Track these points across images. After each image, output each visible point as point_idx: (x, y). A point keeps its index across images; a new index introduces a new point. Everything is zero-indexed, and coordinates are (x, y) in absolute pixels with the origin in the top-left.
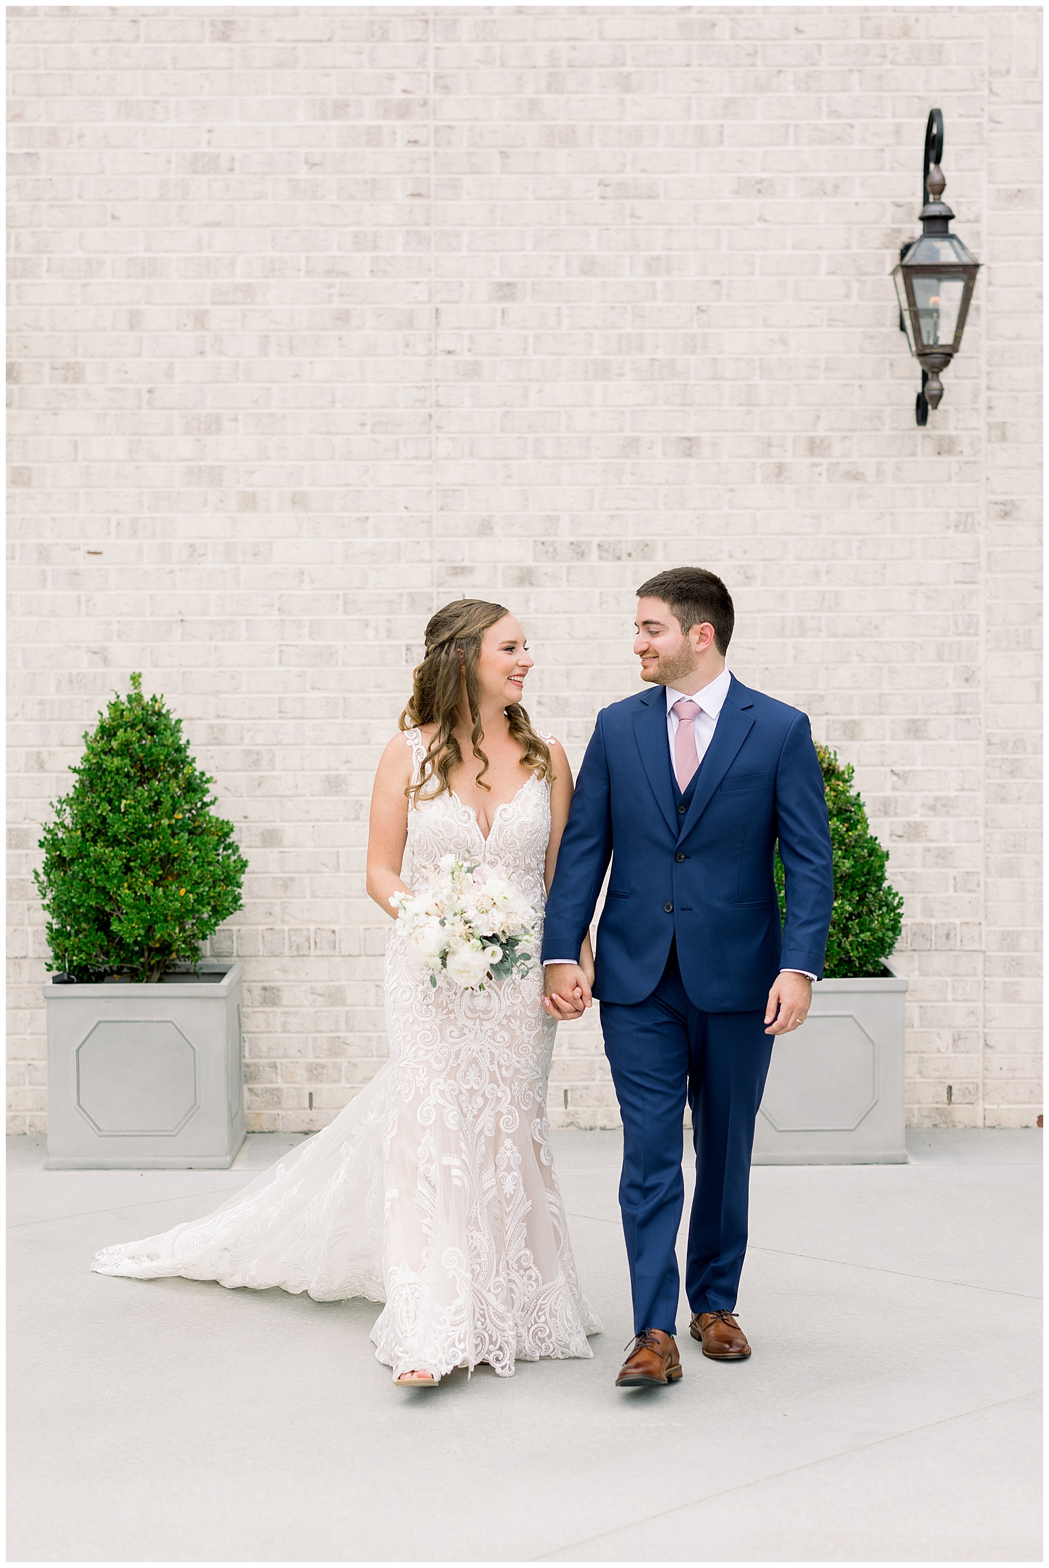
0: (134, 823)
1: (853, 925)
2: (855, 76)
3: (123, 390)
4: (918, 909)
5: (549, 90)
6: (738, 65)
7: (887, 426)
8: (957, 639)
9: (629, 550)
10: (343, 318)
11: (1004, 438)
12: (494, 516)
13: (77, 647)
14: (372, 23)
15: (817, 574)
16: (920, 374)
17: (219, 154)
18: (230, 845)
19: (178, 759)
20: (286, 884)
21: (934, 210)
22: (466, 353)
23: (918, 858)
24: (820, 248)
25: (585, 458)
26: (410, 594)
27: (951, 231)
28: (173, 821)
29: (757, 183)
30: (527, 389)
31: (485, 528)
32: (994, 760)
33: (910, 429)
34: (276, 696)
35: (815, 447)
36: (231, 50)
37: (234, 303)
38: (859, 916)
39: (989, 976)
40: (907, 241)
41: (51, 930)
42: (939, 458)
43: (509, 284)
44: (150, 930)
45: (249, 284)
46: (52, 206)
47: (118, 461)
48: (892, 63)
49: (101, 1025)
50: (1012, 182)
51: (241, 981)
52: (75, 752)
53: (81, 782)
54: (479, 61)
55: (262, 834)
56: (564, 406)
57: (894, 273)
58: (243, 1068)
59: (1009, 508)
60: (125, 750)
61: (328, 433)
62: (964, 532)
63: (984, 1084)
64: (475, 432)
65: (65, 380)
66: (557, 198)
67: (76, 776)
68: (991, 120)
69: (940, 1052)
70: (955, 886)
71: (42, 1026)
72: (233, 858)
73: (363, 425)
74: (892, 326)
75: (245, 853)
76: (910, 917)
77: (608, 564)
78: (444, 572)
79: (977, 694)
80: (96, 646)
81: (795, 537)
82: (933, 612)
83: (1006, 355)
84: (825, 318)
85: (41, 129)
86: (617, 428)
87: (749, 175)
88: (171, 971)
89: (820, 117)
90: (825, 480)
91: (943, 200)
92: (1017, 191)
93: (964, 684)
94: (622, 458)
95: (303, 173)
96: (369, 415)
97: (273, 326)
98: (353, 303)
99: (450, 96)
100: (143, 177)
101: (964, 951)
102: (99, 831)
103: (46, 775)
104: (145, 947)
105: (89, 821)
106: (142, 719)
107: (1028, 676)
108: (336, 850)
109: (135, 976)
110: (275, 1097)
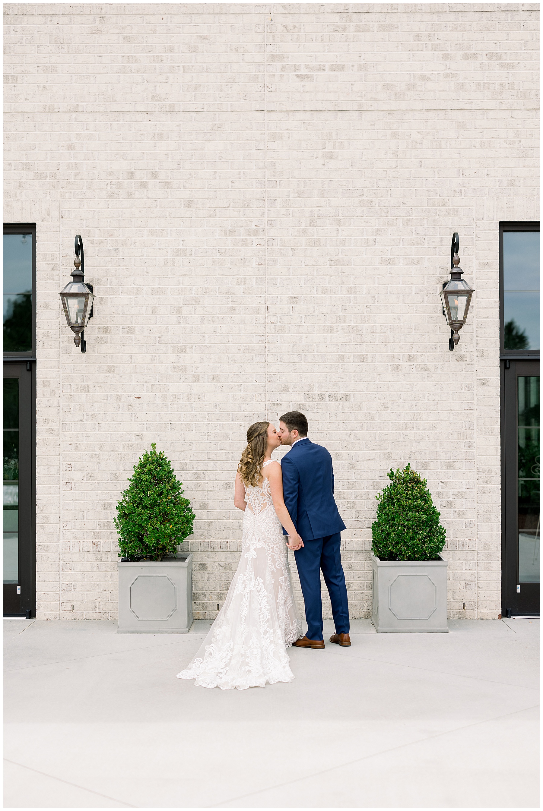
0: (153, 500)
1: (427, 540)
2: (425, 221)
3: (149, 337)
4: (452, 535)
5: (310, 225)
6: (381, 216)
7: (438, 350)
8: (466, 431)
9: (341, 397)
10: (232, 310)
11: (483, 355)
12: (289, 384)
13: (131, 433)
14: (244, 200)
15: (412, 406)
16: (450, 331)
17: (186, 249)
18: (189, 509)
19: (169, 476)
20: (209, 524)
21: (455, 270)
22: (279, 323)
23: (451, 515)
24: (412, 284)
25: (324, 362)
26: (257, 414)
27: (462, 278)
28: (167, 500)
29: (389, 260)
30: (302, 336)
31: (286, 389)
32: (480, 477)
33: (447, 352)
34: (206, 452)
35: (411, 358)
36: (191, 211)
37: (191, 304)
38: (429, 537)
39: (479, 560)
40: (445, 282)
41: (120, 541)
42: (458, 363)
43: (295, 297)
44: (158, 541)
45: (197, 297)
46: (124, 268)
47: (147, 363)
48: (439, 215)
49: (139, 577)
50: (485, 260)
51: (192, 561)
52: (130, 473)
53: (133, 484)
54: (284, 215)
55: (201, 505)
56: (316, 343)
57: (440, 293)
58: (193, 595)
59: (485, 381)
60: (150, 472)
61: (227, 353)
62: (468, 390)
63: (478, 602)
64: (282, 353)
65: (128, 333)
66: (313, 265)
67: (131, 483)
68: (477, 236)
69: (460, 590)
70: (466, 525)
71: (116, 578)
72: (189, 514)
73: (239, 350)
74: (440, 313)
75: (194, 512)
76: (449, 537)
77: (332, 402)
78: (270, 405)
79: (473, 452)
80: (138, 433)
81: (404, 392)
82: (456, 421)
83: (483, 324)
84: (414, 310)
85: (120, 240)
86: (336, 351)
87: (385, 257)
88: (166, 557)
89: (412, 235)
90: (415, 371)
91: (459, 266)
92: (487, 263)
93: (468, 448)
94: (337, 362)
95: (218, 256)
96: (242, 346)
97: (206, 313)
98: (236, 304)
99: (273, 228)
100: (158, 257)
101: (469, 550)
102: (139, 503)
103: (118, 482)
104: (156, 548)
105: (136, 499)
106: (156, 461)
107: (493, 445)
108: (229, 511)
109: (152, 559)
110: (205, 606)
